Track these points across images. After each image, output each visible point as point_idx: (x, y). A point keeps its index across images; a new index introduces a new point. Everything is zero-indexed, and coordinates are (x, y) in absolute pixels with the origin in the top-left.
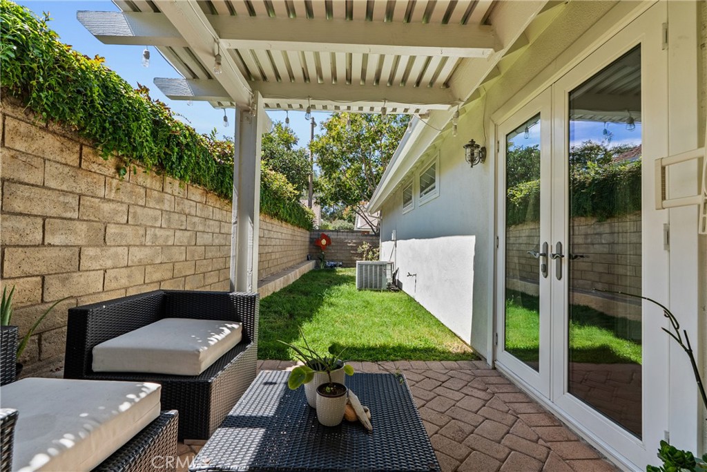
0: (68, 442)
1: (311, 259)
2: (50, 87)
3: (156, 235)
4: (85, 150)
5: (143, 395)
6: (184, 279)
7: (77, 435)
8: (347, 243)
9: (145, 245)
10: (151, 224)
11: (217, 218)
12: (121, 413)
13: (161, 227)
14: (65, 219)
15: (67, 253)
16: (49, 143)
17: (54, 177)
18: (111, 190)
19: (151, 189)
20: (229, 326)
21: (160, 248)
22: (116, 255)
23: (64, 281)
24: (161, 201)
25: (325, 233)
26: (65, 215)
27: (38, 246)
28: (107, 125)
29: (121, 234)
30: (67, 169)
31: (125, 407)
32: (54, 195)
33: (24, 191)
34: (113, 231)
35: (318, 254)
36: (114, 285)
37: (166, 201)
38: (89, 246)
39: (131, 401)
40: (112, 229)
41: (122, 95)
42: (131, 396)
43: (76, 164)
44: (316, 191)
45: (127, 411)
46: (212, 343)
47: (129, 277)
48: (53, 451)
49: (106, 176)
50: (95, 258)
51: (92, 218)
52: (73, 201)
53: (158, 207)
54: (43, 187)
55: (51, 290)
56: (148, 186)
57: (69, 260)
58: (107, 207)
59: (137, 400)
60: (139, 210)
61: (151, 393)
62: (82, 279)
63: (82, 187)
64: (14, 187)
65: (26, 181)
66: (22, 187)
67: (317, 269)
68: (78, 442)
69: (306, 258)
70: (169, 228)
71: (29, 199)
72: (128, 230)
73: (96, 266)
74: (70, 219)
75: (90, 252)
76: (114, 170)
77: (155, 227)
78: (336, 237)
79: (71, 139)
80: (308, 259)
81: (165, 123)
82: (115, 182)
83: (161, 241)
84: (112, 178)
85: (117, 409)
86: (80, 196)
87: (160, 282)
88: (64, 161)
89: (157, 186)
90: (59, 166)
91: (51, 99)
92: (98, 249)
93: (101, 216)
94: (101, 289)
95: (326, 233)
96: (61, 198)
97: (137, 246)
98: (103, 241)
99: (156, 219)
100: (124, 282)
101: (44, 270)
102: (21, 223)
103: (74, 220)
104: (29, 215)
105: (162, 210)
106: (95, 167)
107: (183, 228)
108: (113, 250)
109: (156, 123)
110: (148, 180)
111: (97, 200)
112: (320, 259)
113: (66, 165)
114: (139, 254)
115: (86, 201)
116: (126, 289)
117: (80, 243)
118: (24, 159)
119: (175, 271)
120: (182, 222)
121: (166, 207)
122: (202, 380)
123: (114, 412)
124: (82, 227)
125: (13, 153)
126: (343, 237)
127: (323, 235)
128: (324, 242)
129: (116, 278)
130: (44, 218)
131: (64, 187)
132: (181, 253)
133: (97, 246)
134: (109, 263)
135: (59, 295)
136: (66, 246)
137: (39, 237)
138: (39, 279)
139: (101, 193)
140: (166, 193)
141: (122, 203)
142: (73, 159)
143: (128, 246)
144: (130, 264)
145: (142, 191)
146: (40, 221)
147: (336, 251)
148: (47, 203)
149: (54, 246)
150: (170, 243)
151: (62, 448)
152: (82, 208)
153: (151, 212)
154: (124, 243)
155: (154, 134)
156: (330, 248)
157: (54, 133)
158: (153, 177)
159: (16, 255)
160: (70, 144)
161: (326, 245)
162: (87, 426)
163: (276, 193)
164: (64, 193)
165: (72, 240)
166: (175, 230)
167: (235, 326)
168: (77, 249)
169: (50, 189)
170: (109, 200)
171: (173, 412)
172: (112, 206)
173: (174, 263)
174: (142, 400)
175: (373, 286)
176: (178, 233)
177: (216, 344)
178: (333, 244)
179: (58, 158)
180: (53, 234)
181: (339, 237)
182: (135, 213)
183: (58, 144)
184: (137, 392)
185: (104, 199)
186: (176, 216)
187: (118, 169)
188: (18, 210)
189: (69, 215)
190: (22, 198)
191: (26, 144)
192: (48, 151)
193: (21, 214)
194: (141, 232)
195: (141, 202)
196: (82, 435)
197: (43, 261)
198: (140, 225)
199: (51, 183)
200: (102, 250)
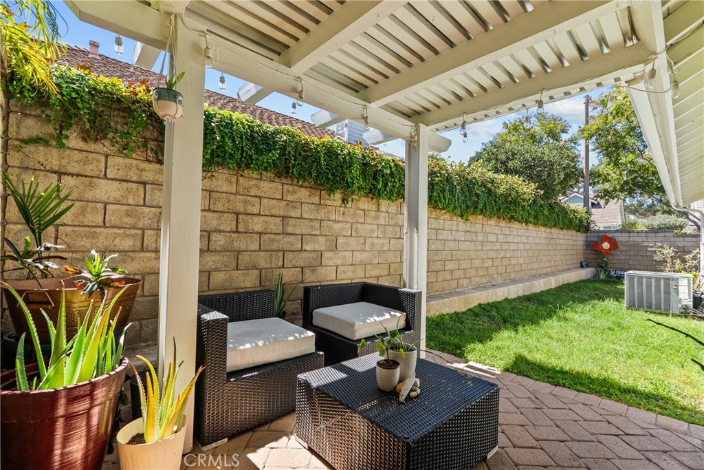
0: (260, 344)
1: (587, 266)
2: (298, 164)
3: (373, 243)
4: (323, 192)
5: (302, 336)
6: (399, 277)
7: (265, 342)
8: (647, 246)
9: (365, 251)
10: (369, 235)
11: (433, 227)
12: (287, 340)
13: (378, 237)
14: (313, 235)
15: (313, 255)
16: (303, 193)
17: (307, 212)
18: (339, 215)
19: (368, 210)
20: (393, 313)
21: (377, 252)
22: (344, 256)
23: (313, 271)
24: (377, 218)
25: (607, 234)
26: (312, 233)
27: (299, 251)
28: (330, 176)
29: (347, 243)
30: (313, 206)
31: (291, 338)
32: (306, 222)
33: (292, 222)
34: (341, 241)
35: (599, 261)
36: (343, 276)
37: (381, 218)
38: (327, 251)
39: (295, 337)
40: (340, 240)
41: (339, 154)
42: (297, 335)
43: (318, 202)
44: (598, 182)
45: (291, 340)
46: (368, 321)
47: (353, 272)
48: (253, 344)
49: (336, 207)
50: (331, 258)
51: (328, 234)
52: (316, 224)
53: (374, 223)
54: (302, 218)
55: (307, 276)
56: (366, 208)
57: (316, 259)
58: (337, 226)
59: (298, 337)
60: (359, 226)
61: (307, 337)
62: (323, 271)
63: (322, 215)
64: (288, 220)
65: (293, 216)
66: (291, 220)
67: (594, 279)
68: (264, 345)
69: (579, 265)
70: (384, 237)
71: (295, 226)
72: (351, 240)
73: (330, 263)
74: (316, 235)
75: (327, 254)
76: (341, 202)
77: (373, 237)
78: (627, 239)
79: (314, 189)
80: (582, 266)
81: (370, 164)
82: (342, 209)
83: (378, 247)
84: (340, 207)
85: (287, 338)
86: (321, 220)
87: (378, 277)
88: (311, 202)
89: (374, 207)
90: (309, 205)
91: (299, 171)
92: (332, 253)
93: (333, 232)
94: (335, 278)
95: (610, 235)
96: (310, 223)
97: (359, 251)
98: (335, 248)
99: (373, 232)
100: (350, 275)
101: (302, 264)
102: (291, 239)
103: (317, 235)
104: (295, 234)
105: (378, 225)
106: (329, 203)
107: (398, 236)
108: (342, 253)
109: (365, 165)
110: (365, 204)
111: (331, 222)
112: (602, 267)
113: (313, 204)
114: (359, 257)
115: (324, 224)
116: (352, 279)
117: (322, 249)
118: (292, 204)
119: (391, 270)
120: (396, 232)
121: (382, 221)
122: (355, 343)
123: (285, 339)
124: (322, 240)
125: (287, 202)
126: (639, 239)
127: (606, 236)
128: (606, 246)
129: (344, 272)
130: (302, 235)
131: (312, 217)
132: (397, 257)
133: (332, 251)
134: (339, 262)
135: (311, 279)
136: (314, 251)
137: (300, 246)
138: (300, 269)
139: (333, 218)
140: (381, 212)
141: (347, 222)
142: (316, 200)
143: (353, 251)
144: (354, 263)
145: (362, 213)
146: (300, 237)
147: (628, 258)
148: (303, 227)
149: (307, 251)
150: (386, 248)
151: (257, 345)
152: (322, 228)
153: (369, 227)
154: (349, 249)
155: (364, 173)
156: (616, 253)
157: (306, 187)
158: (369, 202)
159: (289, 256)
160: (314, 191)
161: (610, 249)
162: (271, 340)
163: (506, 196)
164: (312, 220)
165: (317, 247)
166: (390, 239)
167: (398, 314)
168: (320, 253)
169: (304, 219)
170: (338, 222)
171: (321, 353)
172: (340, 225)
173: (390, 264)
174: (301, 338)
175: (654, 306)
176: (393, 241)
177: (372, 323)
178: (621, 248)
179: (308, 201)
180: (306, 244)
181: (631, 239)
182: (356, 229)
183: (308, 193)
184: (301, 333)
185: (336, 221)
186: (391, 228)
187: (343, 201)
188: (290, 232)
189: (314, 233)
190: (291, 225)
191: (292, 197)
192: (303, 198)
193: (291, 234)
194: (362, 241)
195: (361, 220)
196: (267, 343)
197: (302, 259)
198: (361, 237)
199: (305, 216)
200: (335, 254)
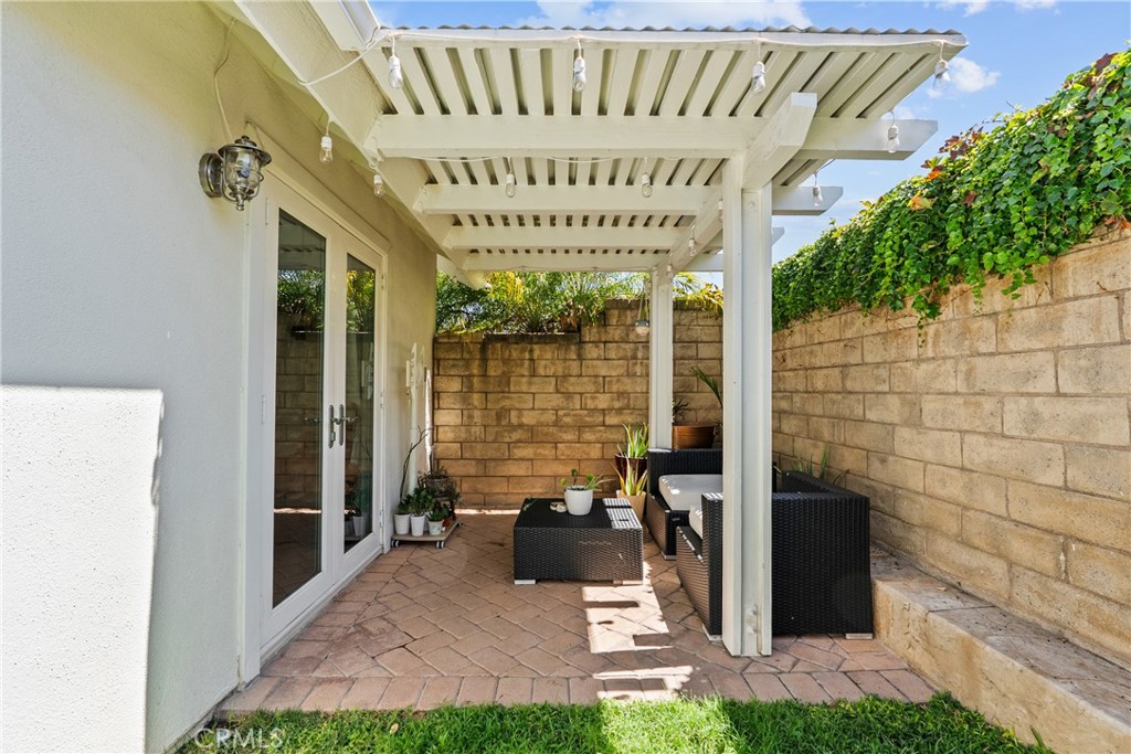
9: (1003, 436)
14: (880, 393)
15: (881, 431)
17: (870, 351)
23: (883, 462)
26: (877, 390)
29: (944, 410)
30: (878, 339)
32: (869, 370)
33: (852, 372)
34: (931, 405)
38: (904, 425)
50: (910, 443)
51: (903, 388)
54: (864, 364)
56: (998, 308)
57: (886, 439)
62: (898, 467)
66: (851, 369)
71: (855, 378)
72: (957, 404)
73: (912, 453)
74: (883, 393)
75: (904, 433)
77: (1032, 395)
86: (891, 363)
92: (914, 432)
93: (913, 385)
96: (875, 372)
98: (918, 421)
101: (867, 445)
103: (886, 393)
104: (855, 393)
108: (934, 435)
111: (909, 364)
114: (984, 450)
115: (896, 369)
124: (894, 402)
125: (845, 342)
129: (943, 483)
131: (877, 360)
133: (913, 426)
134: (930, 454)
136: (883, 423)
138: (865, 453)
139: (914, 353)
141: (945, 358)
142: (881, 325)
143: (962, 432)
144: (968, 465)
145: (987, 323)
146: (860, 397)
148: (864, 380)
149: (873, 421)
152: (893, 378)
154: (952, 425)
164: (878, 365)
165: (884, 416)
168: (890, 427)
169: (867, 364)
170: (924, 360)
180: (870, 410)
185: (919, 359)
188: (849, 389)
189: (879, 388)
190: (851, 379)
191: (850, 331)
193: (851, 392)
194: (989, 406)
197: (866, 435)
198: (982, 393)
199: (869, 359)
200: (919, 433)
